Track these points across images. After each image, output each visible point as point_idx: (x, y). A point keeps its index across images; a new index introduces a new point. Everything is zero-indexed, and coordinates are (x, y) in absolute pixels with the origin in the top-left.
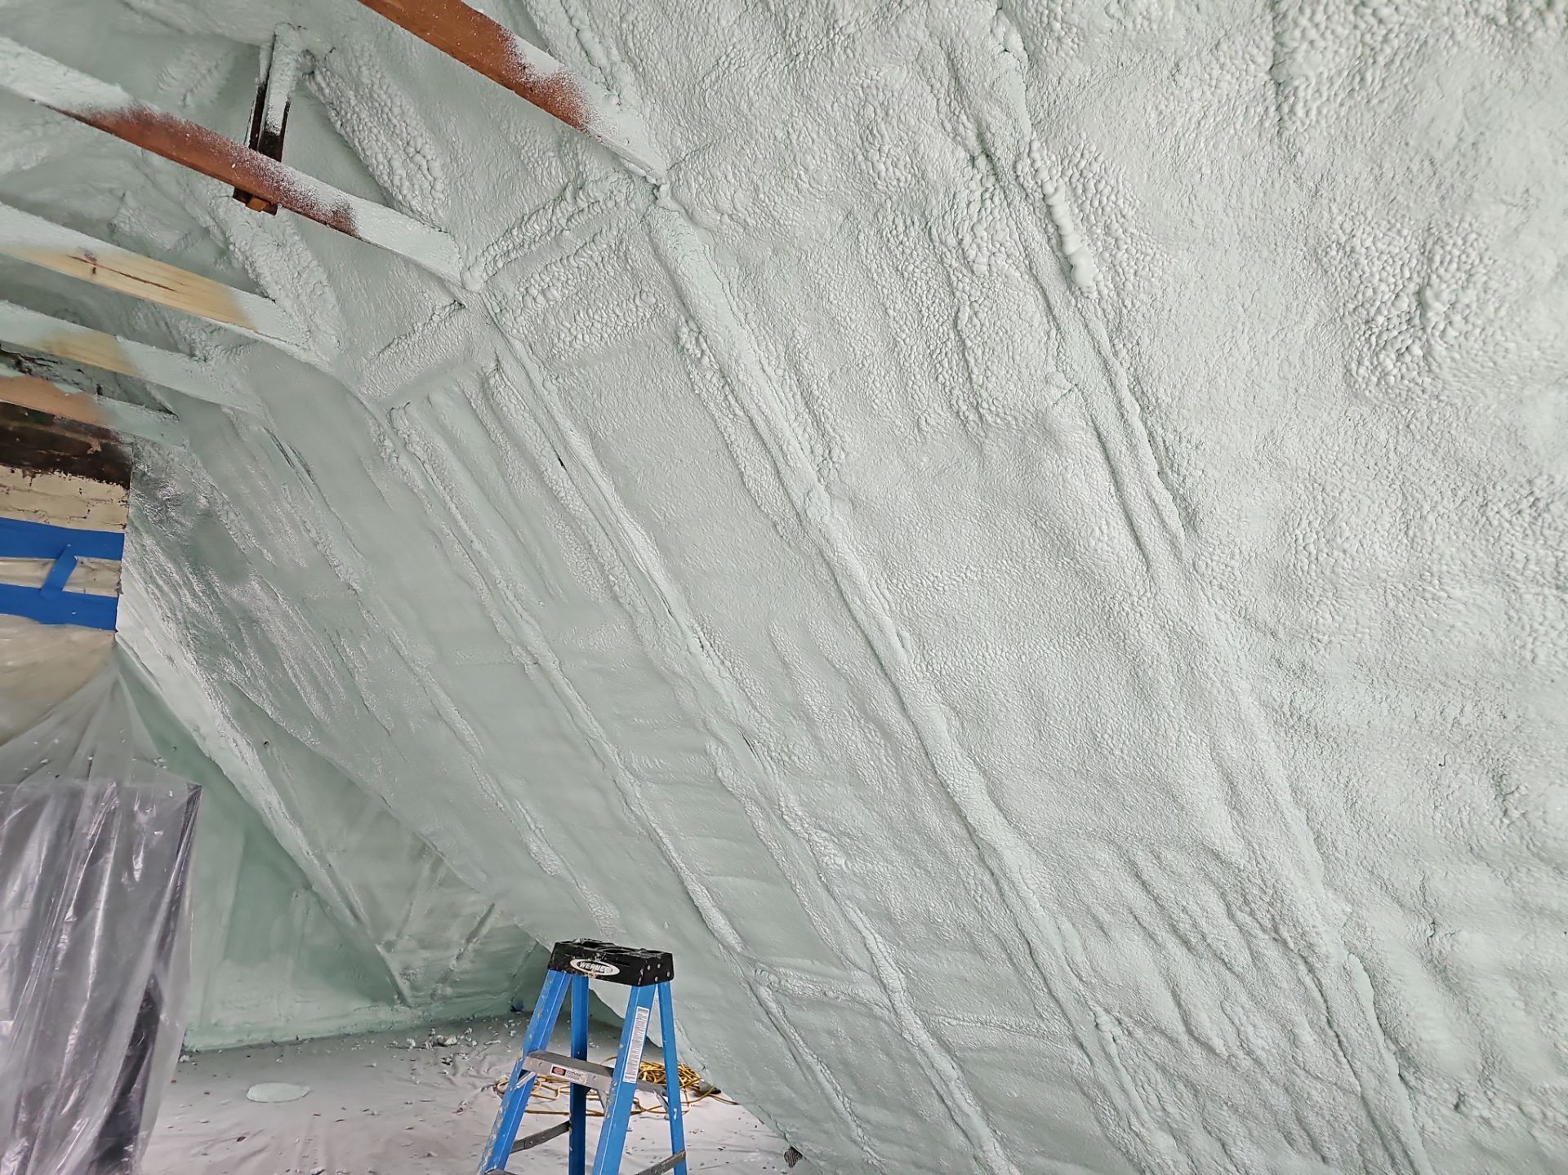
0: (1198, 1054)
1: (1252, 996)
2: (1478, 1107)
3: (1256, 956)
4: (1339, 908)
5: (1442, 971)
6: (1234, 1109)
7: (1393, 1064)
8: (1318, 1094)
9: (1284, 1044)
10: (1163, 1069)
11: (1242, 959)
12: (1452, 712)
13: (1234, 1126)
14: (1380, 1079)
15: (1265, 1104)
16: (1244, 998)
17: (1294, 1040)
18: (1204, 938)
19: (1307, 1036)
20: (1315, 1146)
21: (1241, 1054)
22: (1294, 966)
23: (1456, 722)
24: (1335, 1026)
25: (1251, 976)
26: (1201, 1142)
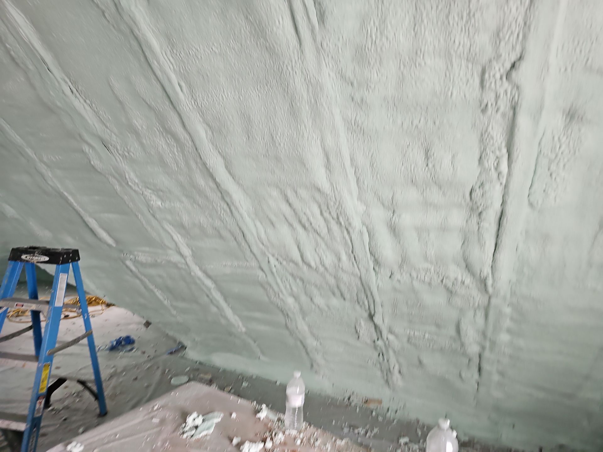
0: (305, 268)
1: (326, 244)
2: (397, 276)
3: (329, 230)
4: (361, 208)
5: (394, 230)
6: (316, 286)
7: (372, 265)
8: (345, 277)
9: (336, 261)
10: (292, 275)
11: (324, 231)
12: (416, 122)
13: (315, 292)
14: (367, 270)
15: (327, 283)
16: (323, 246)
17: (339, 260)
18: (311, 224)
19: (344, 257)
20: (342, 295)
21: (320, 267)
22: (342, 232)
23: (417, 126)
24: (354, 253)
25: (327, 237)
26: (304, 299)
